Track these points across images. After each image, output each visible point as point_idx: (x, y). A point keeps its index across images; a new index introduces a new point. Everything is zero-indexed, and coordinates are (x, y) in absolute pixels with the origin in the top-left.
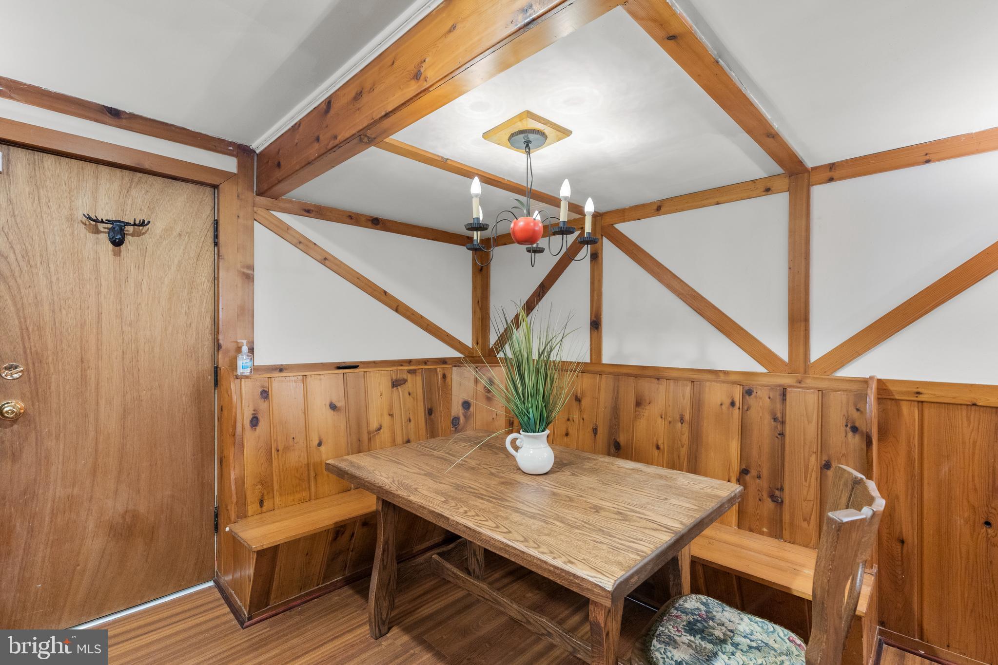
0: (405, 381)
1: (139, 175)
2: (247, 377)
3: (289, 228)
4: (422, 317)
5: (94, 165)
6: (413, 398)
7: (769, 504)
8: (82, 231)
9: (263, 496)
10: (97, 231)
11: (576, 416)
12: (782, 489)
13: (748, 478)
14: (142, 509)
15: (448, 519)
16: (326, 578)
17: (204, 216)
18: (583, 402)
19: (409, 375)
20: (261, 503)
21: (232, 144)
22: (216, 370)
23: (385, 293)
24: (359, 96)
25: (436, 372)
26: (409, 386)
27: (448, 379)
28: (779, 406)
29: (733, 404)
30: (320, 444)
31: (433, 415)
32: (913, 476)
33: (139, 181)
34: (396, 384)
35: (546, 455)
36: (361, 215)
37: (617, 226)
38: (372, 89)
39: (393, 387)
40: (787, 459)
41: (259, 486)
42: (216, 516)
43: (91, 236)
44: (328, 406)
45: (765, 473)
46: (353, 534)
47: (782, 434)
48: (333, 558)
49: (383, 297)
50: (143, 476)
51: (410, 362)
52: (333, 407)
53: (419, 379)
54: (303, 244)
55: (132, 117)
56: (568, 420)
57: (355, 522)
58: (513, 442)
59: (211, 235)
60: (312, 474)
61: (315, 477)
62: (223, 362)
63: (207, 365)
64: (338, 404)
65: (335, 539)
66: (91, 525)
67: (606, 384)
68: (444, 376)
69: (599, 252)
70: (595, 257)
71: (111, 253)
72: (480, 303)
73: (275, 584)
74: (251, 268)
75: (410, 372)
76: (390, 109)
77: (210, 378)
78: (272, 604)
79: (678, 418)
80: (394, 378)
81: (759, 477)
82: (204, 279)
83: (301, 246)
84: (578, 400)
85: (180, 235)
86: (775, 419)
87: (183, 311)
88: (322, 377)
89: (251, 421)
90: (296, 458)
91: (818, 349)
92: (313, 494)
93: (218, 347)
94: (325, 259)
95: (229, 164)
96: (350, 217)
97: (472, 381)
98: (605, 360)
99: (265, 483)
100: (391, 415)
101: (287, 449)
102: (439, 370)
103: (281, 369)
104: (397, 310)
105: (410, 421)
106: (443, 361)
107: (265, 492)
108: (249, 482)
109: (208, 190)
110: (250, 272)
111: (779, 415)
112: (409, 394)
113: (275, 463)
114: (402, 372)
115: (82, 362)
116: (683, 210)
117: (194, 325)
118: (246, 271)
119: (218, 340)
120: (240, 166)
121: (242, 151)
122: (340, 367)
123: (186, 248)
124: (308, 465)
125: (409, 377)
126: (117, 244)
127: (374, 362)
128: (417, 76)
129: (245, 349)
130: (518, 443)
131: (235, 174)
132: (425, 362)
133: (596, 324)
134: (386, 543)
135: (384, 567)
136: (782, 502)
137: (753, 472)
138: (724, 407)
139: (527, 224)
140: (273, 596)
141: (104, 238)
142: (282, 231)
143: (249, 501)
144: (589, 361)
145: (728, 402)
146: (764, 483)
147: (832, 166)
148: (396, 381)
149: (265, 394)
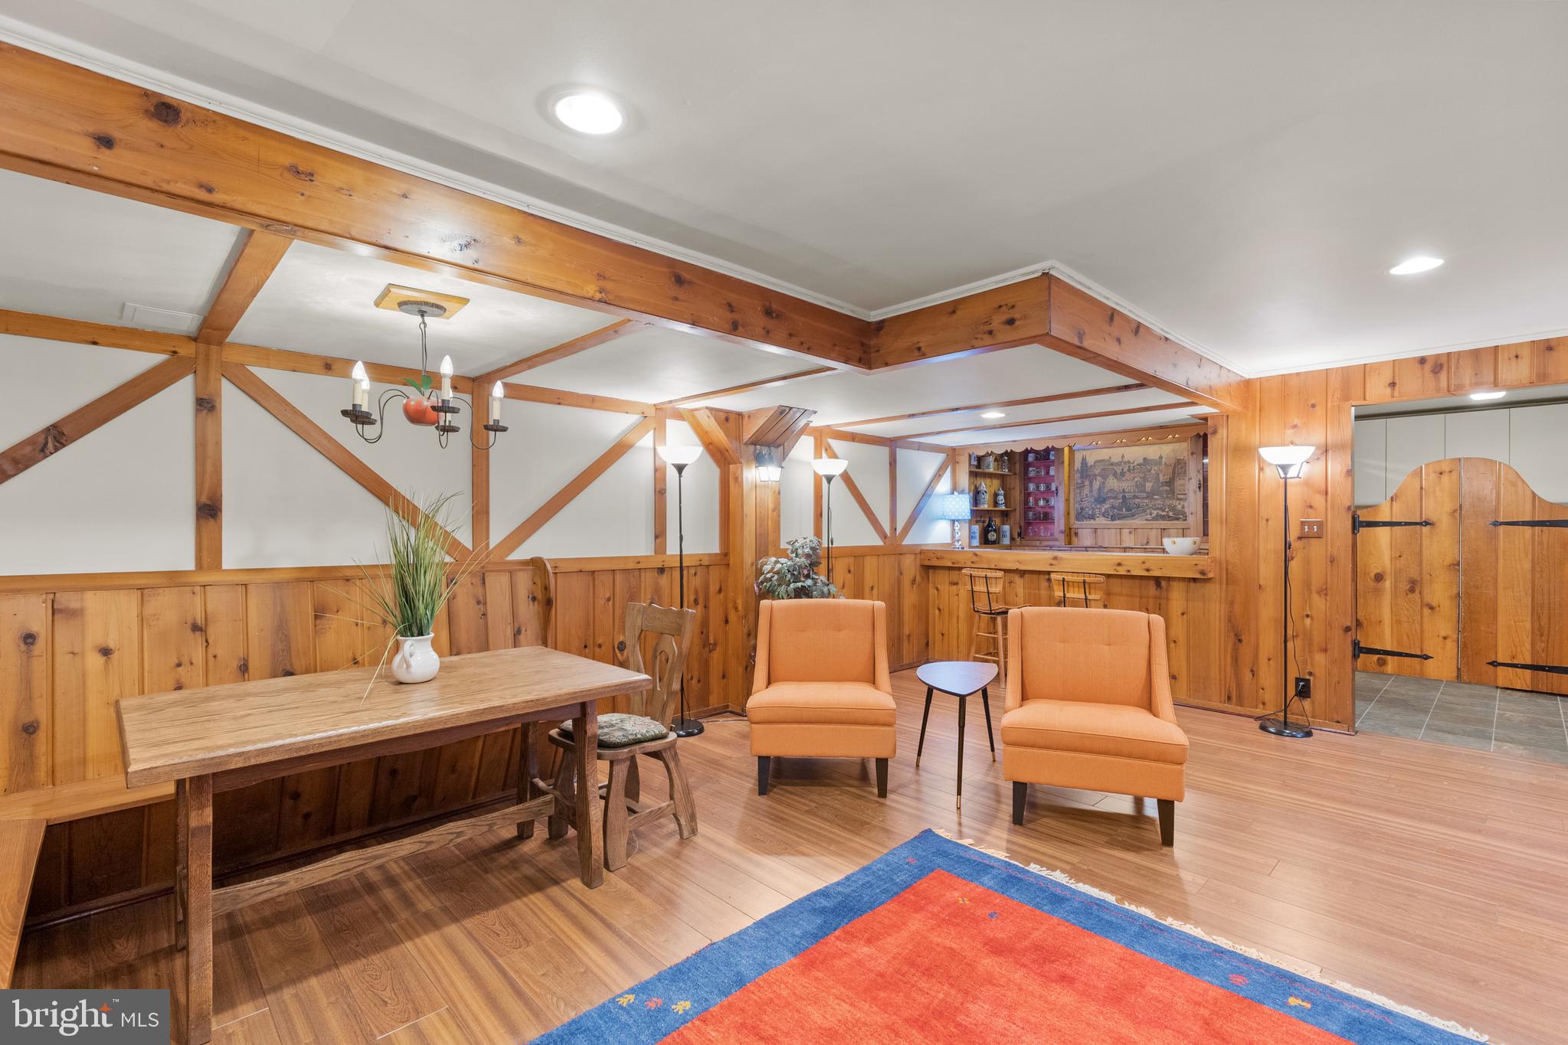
47: (485, 613)
91: (496, 535)
111: (481, 598)
133: (211, 510)
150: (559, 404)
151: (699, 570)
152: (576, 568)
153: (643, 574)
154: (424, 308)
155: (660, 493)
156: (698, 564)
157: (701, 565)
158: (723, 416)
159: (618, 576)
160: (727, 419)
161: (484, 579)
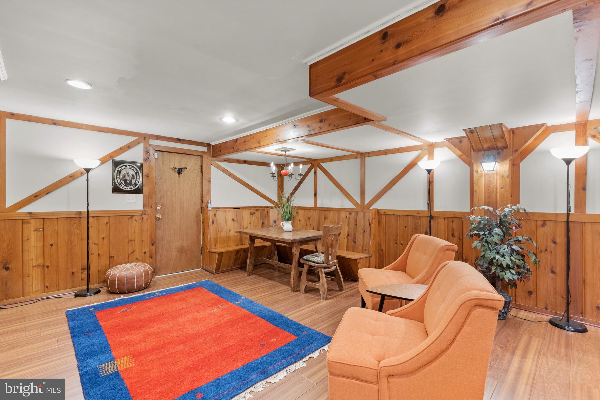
0: (255, 213)
1: (184, 155)
2: (211, 210)
3: (220, 166)
4: (260, 192)
5: (174, 154)
6: (257, 219)
7: (353, 243)
8: (172, 171)
9: (215, 244)
10: (175, 171)
11: (309, 224)
12: (355, 239)
13: (349, 237)
14: (185, 245)
15: (266, 236)
16: (234, 266)
17: (198, 164)
18: (311, 219)
19: (256, 211)
20: (215, 245)
21: (206, 143)
22: (202, 208)
23: (248, 184)
24: (245, 141)
25: (265, 210)
26: (256, 215)
27: (269, 213)
28: (356, 217)
29: (346, 217)
30: (230, 231)
31: (264, 224)
32: (384, 233)
33: (184, 156)
34: (252, 214)
35: (290, 227)
36: (241, 160)
37: (321, 164)
38: (248, 141)
39: (251, 215)
40: (357, 231)
41: (214, 241)
42: (202, 250)
43: (174, 172)
44: (232, 219)
45: (352, 235)
46: (241, 254)
47: (356, 224)
48: (236, 260)
49: (248, 186)
50: (185, 236)
51: (256, 207)
52: (233, 220)
53: (259, 213)
54: (225, 171)
55: (184, 140)
56: (306, 225)
57: (242, 250)
58: (282, 224)
59: (200, 170)
60: (228, 239)
61: (229, 240)
62: (204, 206)
63: (199, 207)
64: (235, 219)
65: (237, 254)
66: (174, 248)
67: (317, 213)
68: (267, 212)
69: (316, 171)
70: (315, 173)
71: (178, 176)
72: (280, 187)
73: (222, 264)
74: (210, 179)
75: (256, 210)
76: (253, 147)
77: (200, 210)
78: (220, 270)
79: (334, 222)
80: (251, 212)
81: (351, 236)
82: (198, 182)
83: (223, 171)
84: (309, 219)
85: (193, 170)
86: (355, 221)
87: (194, 192)
88: (230, 211)
89: (212, 223)
90: (223, 234)
91: (367, 201)
92: (228, 245)
93: (202, 202)
94: (230, 175)
95: (204, 149)
96: (237, 161)
97: (277, 214)
98: (318, 206)
99: (216, 240)
100: (250, 224)
101: (221, 231)
102: (266, 210)
103: (218, 208)
104: (252, 190)
105: (256, 226)
106: (267, 207)
107: (216, 242)
108: (212, 239)
109: (199, 157)
110: (210, 180)
111: (356, 219)
112: (256, 217)
113: (218, 234)
114: (254, 210)
115: (172, 205)
116: (337, 161)
117: (196, 195)
118: (209, 179)
119: (202, 200)
120: (208, 149)
121: (208, 145)
122: (235, 208)
123: (194, 174)
124: (227, 237)
125: (256, 212)
126: (179, 173)
127: (245, 207)
128: (259, 143)
129: (210, 202)
130: (284, 224)
131: (207, 152)
132: (261, 207)
133: (315, 195)
134: (251, 252)
135: (250, 258)
136: (355, 242)
137: (350, 235)
138: (345, 218)
139: (285, 171)
140: (221, 267)
141: (176, 173)
142: (219, 167)
143: (212, 245)
144: (313, 206)
145: (345, 217)
146: (352, 238)
147: (369, 153)
148: (252, 213)
149: (215, 215)
150: (386, 154)
151: (455, 220)
152: (392, 213)
153: (422, 218)
154: (286, 151)
155: (431, 183)
156: (453, 216)
157: (455, 217)
158: (457, 141)
159: (410, 218)
160: (461, 142)
161: (357, 214)
